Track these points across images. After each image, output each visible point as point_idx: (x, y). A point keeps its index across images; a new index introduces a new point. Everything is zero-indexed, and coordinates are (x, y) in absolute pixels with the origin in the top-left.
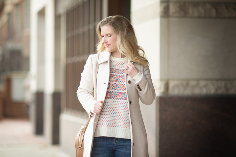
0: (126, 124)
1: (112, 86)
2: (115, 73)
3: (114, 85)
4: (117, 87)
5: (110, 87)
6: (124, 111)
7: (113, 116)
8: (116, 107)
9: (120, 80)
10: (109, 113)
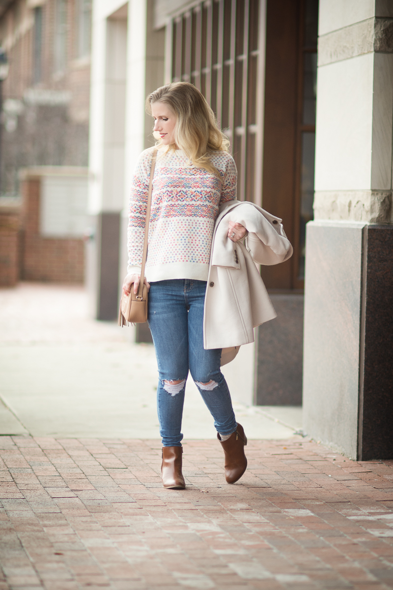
0: (204, 257)
1: (177, 194)
3: (180, 194)
4: (185, 196)
9: (190, 185)
10: (174, 240)
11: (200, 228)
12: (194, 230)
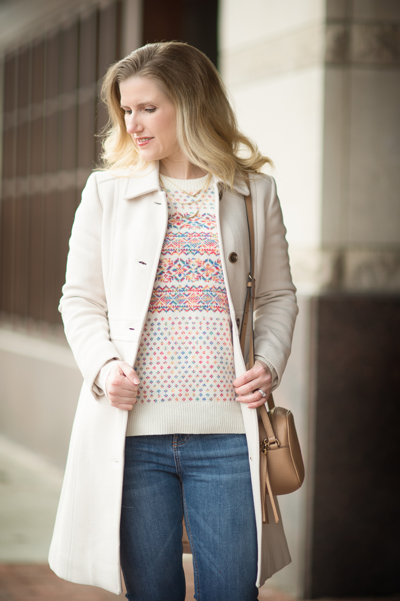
0: (224, 389)
1: (170, 267)
2: (179, 226)
3: (176, 266)
4: (185, 270)
5: (163, 272)
6: (215, 348)
7: (179, 366)
8: (187, 334)
9: (197, 248)
10: (165, 358)
11: (215, 332)
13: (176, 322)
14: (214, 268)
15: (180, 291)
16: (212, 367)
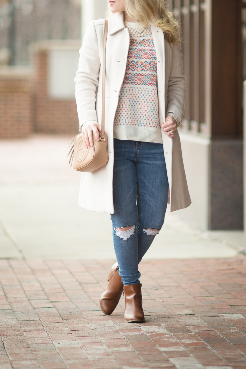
3: (132, 64)
4: (136, 66)
6: (148, 102)
7: (132, 109)
8: (135, 95)
9: (140, 56)
10: (126, 105)
11: (148, 95)
12: (143, 97)
13: (131, 89)
14: (149, 65)
15: (133, 75)
16: (146, 111)
